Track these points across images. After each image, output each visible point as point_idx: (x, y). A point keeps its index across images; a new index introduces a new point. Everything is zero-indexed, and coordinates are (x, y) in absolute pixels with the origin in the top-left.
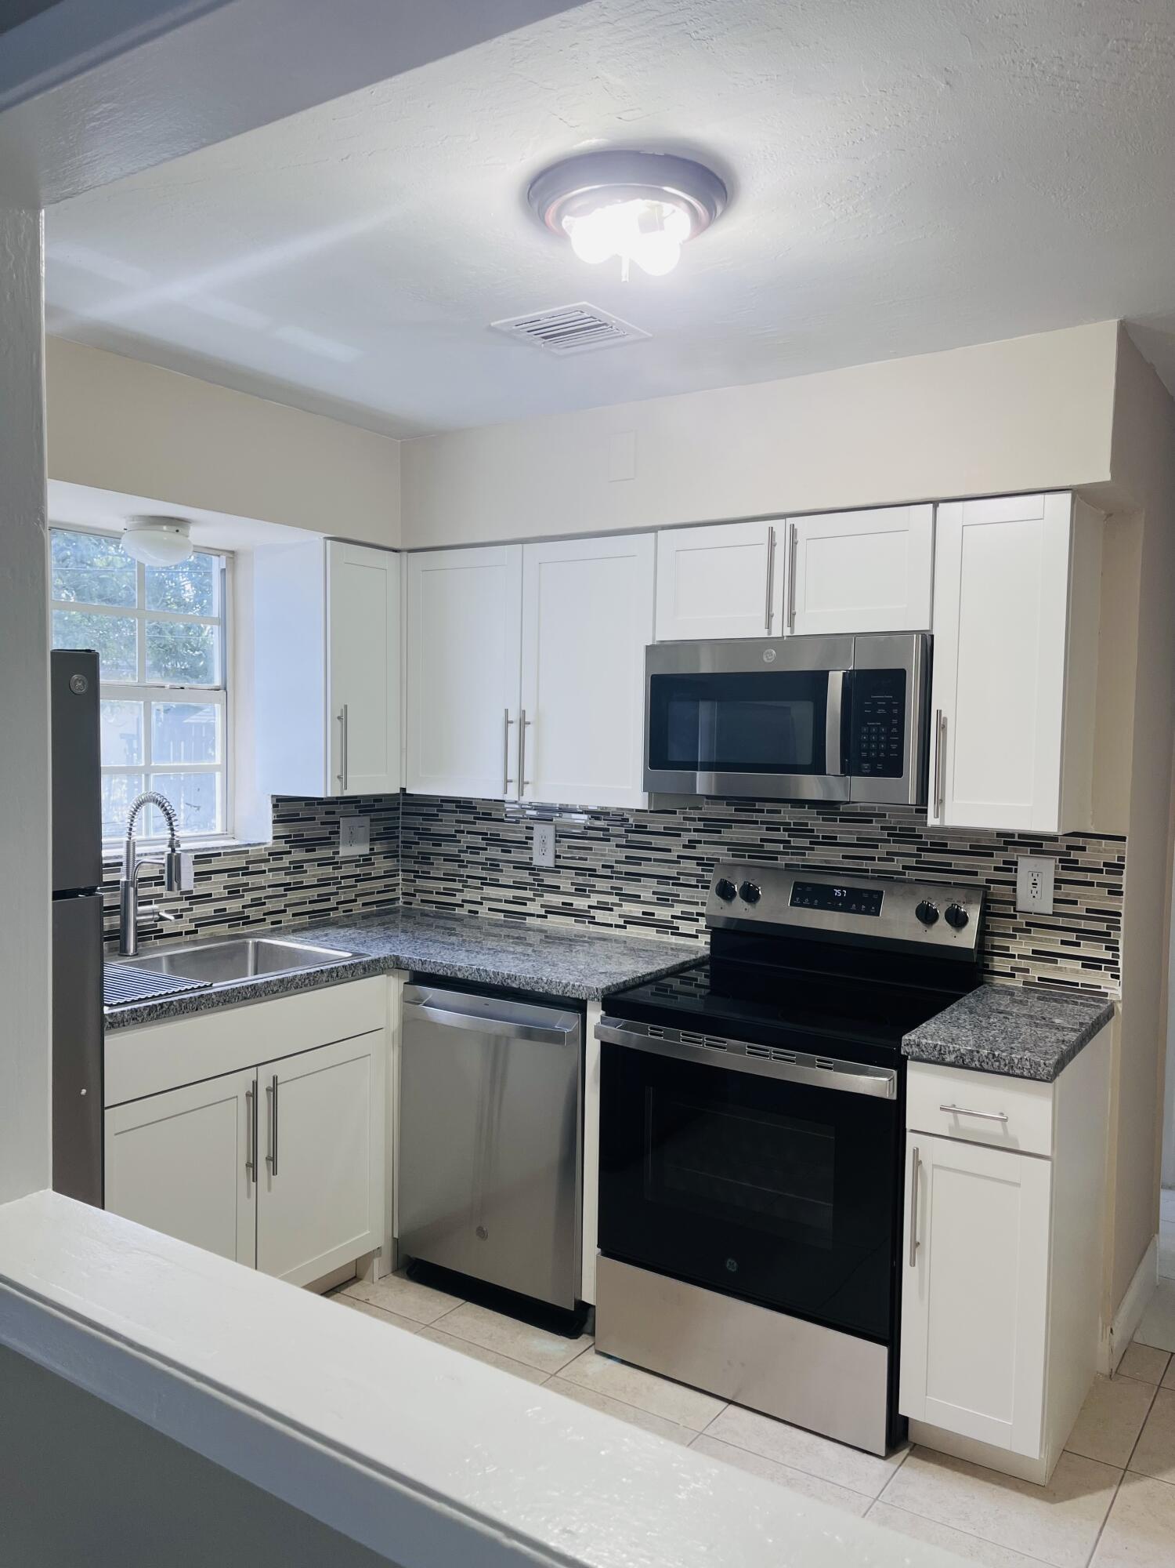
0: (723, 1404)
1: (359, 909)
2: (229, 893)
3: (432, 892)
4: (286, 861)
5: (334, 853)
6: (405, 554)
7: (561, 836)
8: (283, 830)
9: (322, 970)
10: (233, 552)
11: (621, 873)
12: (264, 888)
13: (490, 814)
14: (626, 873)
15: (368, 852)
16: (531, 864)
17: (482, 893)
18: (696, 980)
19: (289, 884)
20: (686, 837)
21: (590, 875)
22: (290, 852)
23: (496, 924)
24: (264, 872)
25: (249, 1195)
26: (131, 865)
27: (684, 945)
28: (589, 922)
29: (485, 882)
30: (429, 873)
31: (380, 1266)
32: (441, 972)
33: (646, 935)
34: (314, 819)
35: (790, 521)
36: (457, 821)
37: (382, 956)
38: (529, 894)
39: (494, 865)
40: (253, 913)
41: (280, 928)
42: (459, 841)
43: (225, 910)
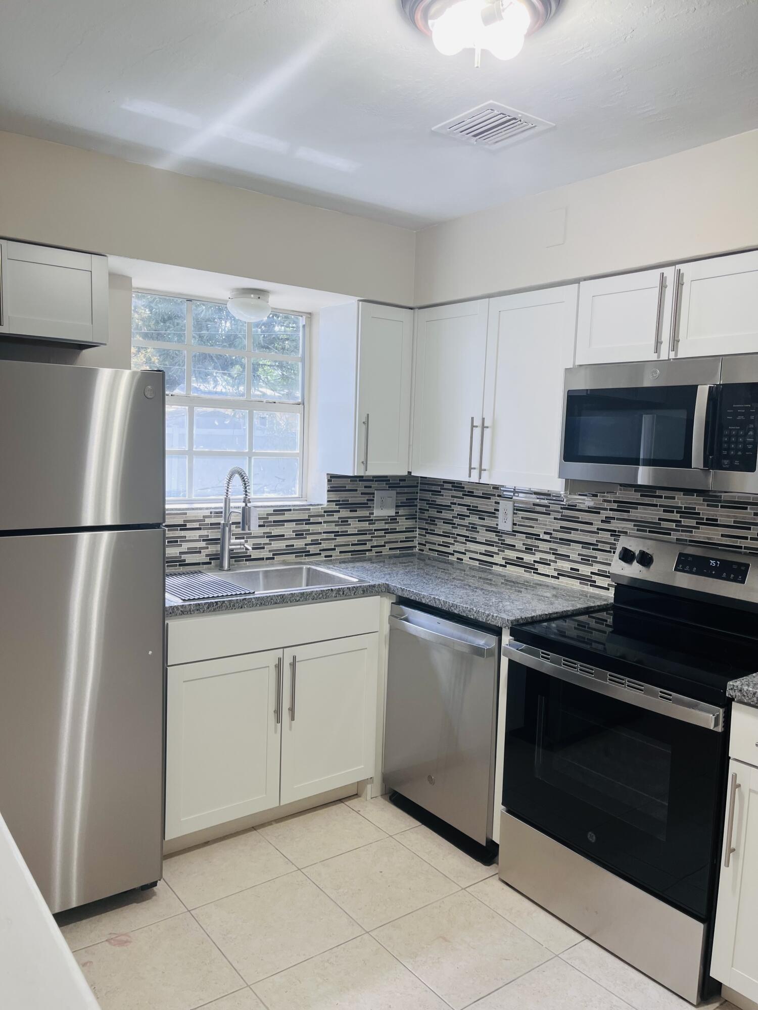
0: (582, 938)
1: (387, 552)
2: (296, 535)
3: (435, 544)
4: (336, 517)
5: (370, 514)
6: (417, 310)
7: (517, 510)
8: (334, 496)
9: (332, 589)
10: (310, 314)
11: (556, 538)
12: (320, 533)
13: (473, 492)
14: (561, 539)
15: (394, 514)
16: (497, 528)
17: (466, 547)
18: (606, 621)
19: (338, 532)
20: (604, 514)
21: (536, 539)
22: (339, 511)
23: (472, 568)
24: (321, 523)
25: (276, 732)
26: (227, 512)
27: (598, 594)
28: (534, 572)
29: (468, 539)
30: (434, 531)
31: (373, 790)
32: (412, 598)
33: (573, 585)
34: (356, 490)
35: (678, 267)
36: (452, 497)
37: (377, 583)
38: (495, 549)
39: (473, 528)
40: (312, 549)
41: (331, 560)
42: (453, 510)
43: (293, 545)
